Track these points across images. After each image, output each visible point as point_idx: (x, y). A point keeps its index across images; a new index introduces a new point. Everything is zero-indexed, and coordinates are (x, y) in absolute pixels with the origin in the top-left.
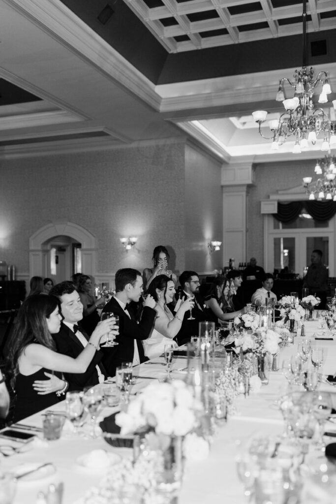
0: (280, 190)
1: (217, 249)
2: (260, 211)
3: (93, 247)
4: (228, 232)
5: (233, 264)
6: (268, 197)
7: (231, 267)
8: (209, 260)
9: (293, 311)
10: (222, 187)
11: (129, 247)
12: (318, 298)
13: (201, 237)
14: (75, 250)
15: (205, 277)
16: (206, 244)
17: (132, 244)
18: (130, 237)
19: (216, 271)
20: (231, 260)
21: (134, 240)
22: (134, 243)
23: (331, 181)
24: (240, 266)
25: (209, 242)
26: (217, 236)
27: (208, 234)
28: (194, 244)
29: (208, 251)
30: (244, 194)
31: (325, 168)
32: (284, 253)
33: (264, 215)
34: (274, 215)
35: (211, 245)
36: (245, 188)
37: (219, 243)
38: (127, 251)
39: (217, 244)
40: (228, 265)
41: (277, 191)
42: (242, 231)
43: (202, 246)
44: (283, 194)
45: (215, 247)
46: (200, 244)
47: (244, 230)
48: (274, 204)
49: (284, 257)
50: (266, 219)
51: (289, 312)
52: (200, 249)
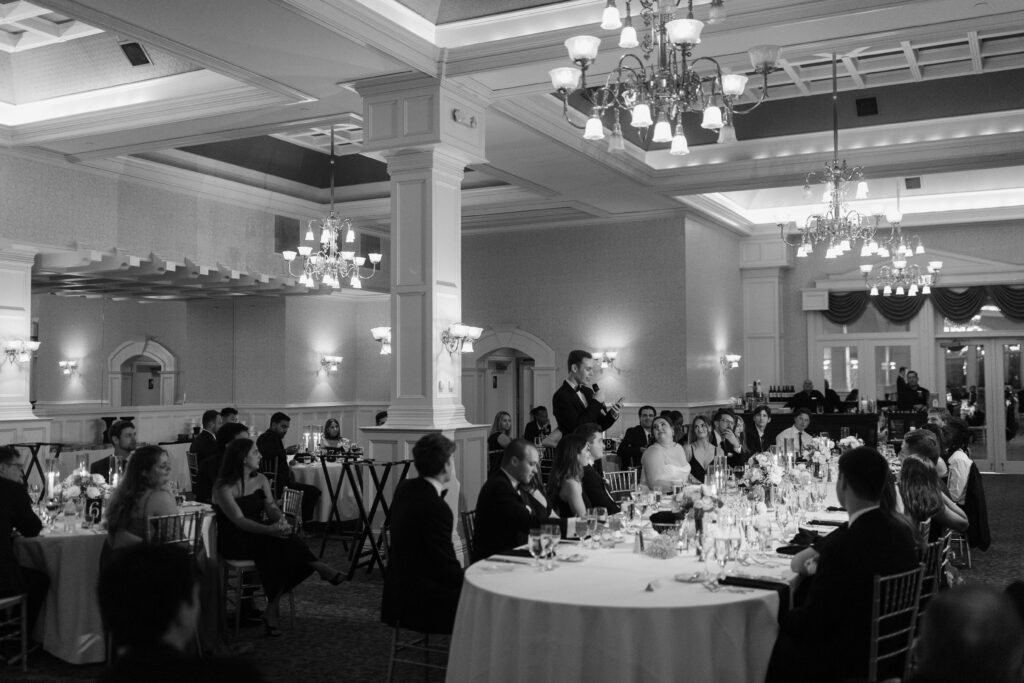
0: (833, 274)
1: (735, 365)
2: (801, 308)
3: (553, 365)
4: (750, 338)
5: (760, 389)
6: (814, 285)
7: (755, 394)
8: (722, 384)
9: (817, 454)
10: (742, 270)
11: (605, 365)
12: (861, 440)
13: (708, 348)
14: (521, 368)
15: (717, 409)
16: (718, 358)
17: (609, 361)
18: (606, 351)
19: (733, 399)
20: (755, 384)
21: (611, 355)
22: (612, 359)
23: (900, 269)
24: (771, 391)
25: (721, 355)
26: (735, 346)
27: (720, 343)
28: (700, 358)
29: (720, 369)
30: (776, 280)
31: (893, 250)
32: (852, 366)
33: (807, 312)
34: (823, 312)
35: (724, 360)
36: (776, 273)
37: (738, 357)
38: (601, 370)
39: (734, 359)
40: (751, 391)
41: (828, 275)
42: (774, 337)
43: (711, 362)
44: (837, 280)
45: (731, 362)
46: (709, 358)
47: (777, 335)
48: (823, 296)
49: (852, 371)
50: (811, 318)
51: (813, 454)
52: (708, 366)
